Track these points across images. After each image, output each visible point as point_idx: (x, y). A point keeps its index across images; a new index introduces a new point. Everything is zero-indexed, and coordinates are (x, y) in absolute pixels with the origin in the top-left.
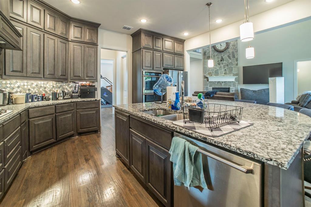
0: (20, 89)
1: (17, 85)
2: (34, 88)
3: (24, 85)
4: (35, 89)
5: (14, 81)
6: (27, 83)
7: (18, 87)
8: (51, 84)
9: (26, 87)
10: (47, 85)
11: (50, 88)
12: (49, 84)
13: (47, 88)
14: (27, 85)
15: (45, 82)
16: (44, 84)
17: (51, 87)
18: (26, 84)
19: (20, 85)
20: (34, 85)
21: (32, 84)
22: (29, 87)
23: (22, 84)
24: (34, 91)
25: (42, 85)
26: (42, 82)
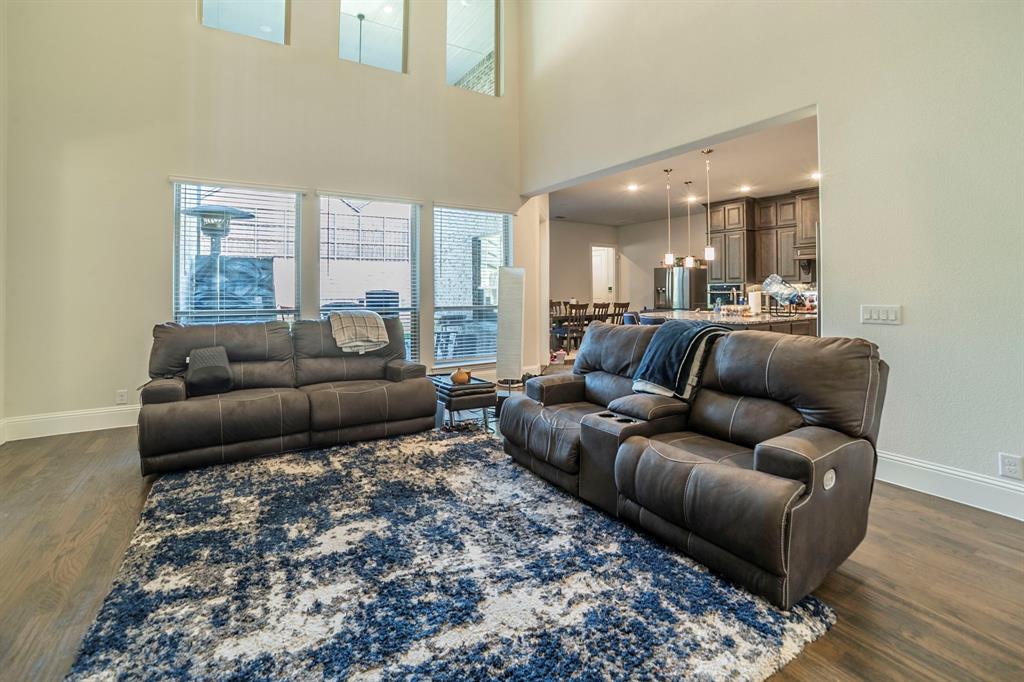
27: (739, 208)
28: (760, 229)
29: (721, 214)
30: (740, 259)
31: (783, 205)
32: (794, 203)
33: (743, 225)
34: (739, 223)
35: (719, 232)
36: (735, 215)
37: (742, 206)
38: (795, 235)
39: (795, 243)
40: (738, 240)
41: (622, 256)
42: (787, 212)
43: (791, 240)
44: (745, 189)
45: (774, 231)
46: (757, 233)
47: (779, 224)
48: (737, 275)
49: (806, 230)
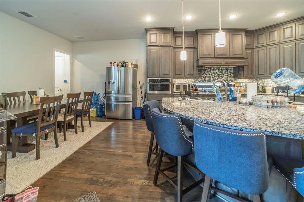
33: (171, 43)
34: (169, 42)
37: (171, 33)
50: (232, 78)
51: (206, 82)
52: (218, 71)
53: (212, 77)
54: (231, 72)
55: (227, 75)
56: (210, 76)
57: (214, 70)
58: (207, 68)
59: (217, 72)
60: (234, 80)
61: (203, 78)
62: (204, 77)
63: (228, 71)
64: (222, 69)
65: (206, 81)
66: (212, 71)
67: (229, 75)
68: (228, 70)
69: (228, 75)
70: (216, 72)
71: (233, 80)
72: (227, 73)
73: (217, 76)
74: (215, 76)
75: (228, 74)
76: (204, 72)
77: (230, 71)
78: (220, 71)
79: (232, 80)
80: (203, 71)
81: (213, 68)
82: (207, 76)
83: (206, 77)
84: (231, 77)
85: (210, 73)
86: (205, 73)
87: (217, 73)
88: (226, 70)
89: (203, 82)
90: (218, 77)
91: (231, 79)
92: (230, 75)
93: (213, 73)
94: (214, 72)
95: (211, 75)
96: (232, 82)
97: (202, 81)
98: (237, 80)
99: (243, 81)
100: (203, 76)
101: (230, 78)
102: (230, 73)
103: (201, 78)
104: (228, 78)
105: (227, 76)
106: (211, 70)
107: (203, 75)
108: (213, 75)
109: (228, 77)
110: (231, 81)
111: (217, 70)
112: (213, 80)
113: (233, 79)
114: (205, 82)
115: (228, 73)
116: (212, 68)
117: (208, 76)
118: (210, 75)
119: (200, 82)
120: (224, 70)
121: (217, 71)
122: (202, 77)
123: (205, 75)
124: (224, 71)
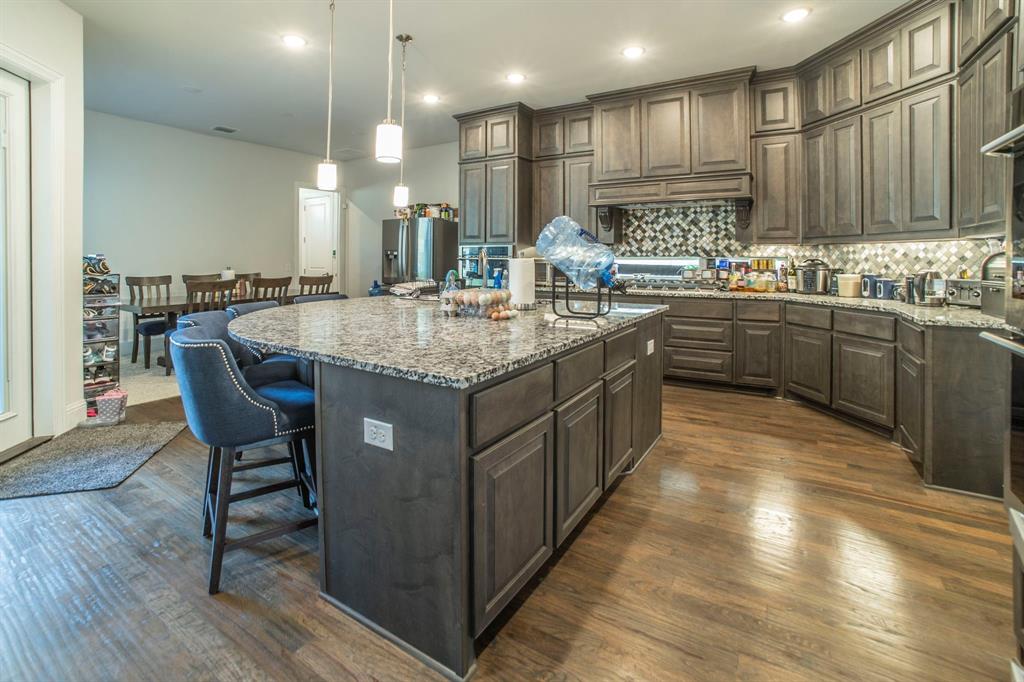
0: (870, 263)
1: (863, 256)
2: (897, 263)
3: (876, 255)
4: (902, 267)
5: (860, 246)
6: (883, 248)
7: (866, 260)
8: (954, 250)
9: (880, 259)
10: (939, 254)
11: (949, 264)
12: (944, 250)
13: (939, 263)
14: (883, 256)
15: (932, 245)
16: (925, 250)
17: (954, 259)
18: (880, 252)
19: (870, 254)
20: (898, 256)
21: (894, 251)
22: (887, 259)
23: (873, 252)
24: (898, 272)
25: (921, 255)
26: (922, 245)
27: (507, 122)
28: (540, 159)
29: (481, 131)
30: (507, 203)
31: (574, 121)
32: (589, 119)
33: (513, 148)
34: (508, 145)
35: (476, 160)
36: (501, 135)
37: (513, 121)
38: (590, 169)
39: (590, 180)
40: (505, 173)
41: (351, 205)
42: (580, 132)
43: (585, 177)
44: (516, 80)
45: (560, 163)
46: (534, 165)
47: (567, 151)
48: (502, 231)
49: (608, 158)
50: (732, 241)
51: (644, 254)
52: (682, 219)
53: (664, 240)
54: (729, 221)
55: (714, 230)
56: (655, 237)
57: (669, 217)
58: (647, 212)
59: (680, 222)
60: (739, 248)
61: (634, 243)
62: (636, 240)
63: (719, 218)
64: (695, 212)
65: (642, 252)
66: (663, 218)
67: (723, 233)
68: (717, 215)
69: (717, 233)
70: (675, 223)
71: (736, 250)
72: (714, 224)
73: (678, 236)
74: (672, 237)
75: (717, 227)
76: (636, 223)
77: (726, 217)
78: (689, 219)
79: (732, 248)
80: (633, 220)
81: (666, 209)
82: (647, 235)
83: (642, 240)
84: (730, 239)
85: (655, 225)
86: (639, 226)
87: (678, 225)
88: (711, 215)
89: (633, 254)
90: (681, 239)
91: (730, 245)
92: (726, 229)
93: (666, 225)
94: (669, 223)
95: (661, 231)
96: (733, 256)
97: (631, 251)
98: (752, 248)
99: (775, 251)
100: (633, 237)
101: (727, 242)
102: (726, 223)
103: (628, 243)
104: (720, 242)
105: (714, 236)
106: (658, 217)
107: (633, 232)
108: (666, 231)
109: (717, 239)
110: (730, 251)
111: (681, 216)
112: (667, 248)
113: (735, 245)
114: (639, 254)
115: (720, 224)
116: (664, 211)
117: (649, 236)
118: (655, 231)
119: (623, 254)
120: (705, 215)
121: (678, 219)
122: (630, 240)
123: (639, 235)
124: (704, 219)
